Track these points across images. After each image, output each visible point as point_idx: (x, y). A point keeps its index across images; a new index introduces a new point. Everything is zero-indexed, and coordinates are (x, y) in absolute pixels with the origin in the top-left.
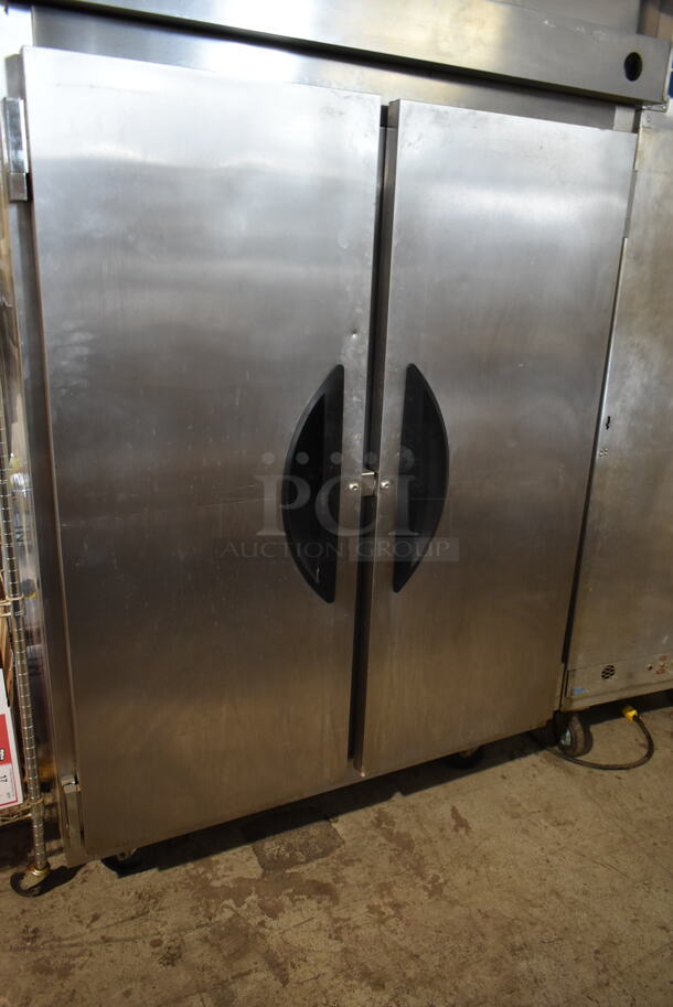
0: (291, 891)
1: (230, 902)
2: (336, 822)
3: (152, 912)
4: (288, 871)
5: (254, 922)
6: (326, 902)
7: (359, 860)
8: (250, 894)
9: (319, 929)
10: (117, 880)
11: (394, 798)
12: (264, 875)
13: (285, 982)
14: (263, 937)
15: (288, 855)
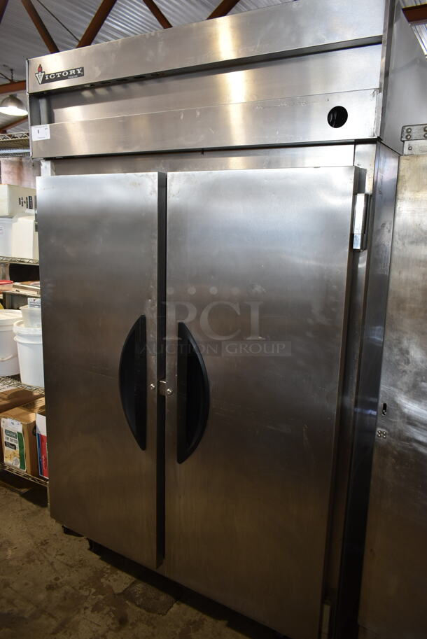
0: (114, 609)
1: (93, 590)
2: (178, 604)
3: (74, 569)
4: (127, 602)
5: (86, 605)
6: (114, 627)
7: (154, 627)
8: (103, 595)
9: (94, 632)
10: (86, 550)
11: (219, 622)
12: (119, 594)
13: (54, 633)
14: (79, 612)
15: (137, 596)
